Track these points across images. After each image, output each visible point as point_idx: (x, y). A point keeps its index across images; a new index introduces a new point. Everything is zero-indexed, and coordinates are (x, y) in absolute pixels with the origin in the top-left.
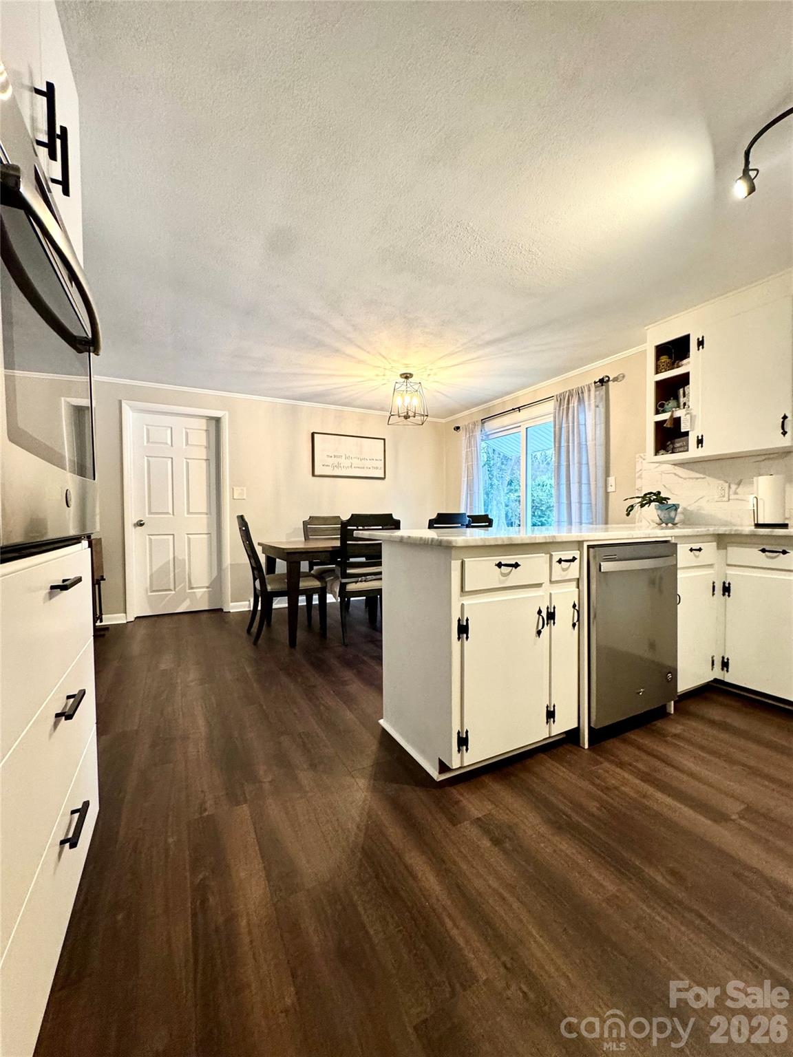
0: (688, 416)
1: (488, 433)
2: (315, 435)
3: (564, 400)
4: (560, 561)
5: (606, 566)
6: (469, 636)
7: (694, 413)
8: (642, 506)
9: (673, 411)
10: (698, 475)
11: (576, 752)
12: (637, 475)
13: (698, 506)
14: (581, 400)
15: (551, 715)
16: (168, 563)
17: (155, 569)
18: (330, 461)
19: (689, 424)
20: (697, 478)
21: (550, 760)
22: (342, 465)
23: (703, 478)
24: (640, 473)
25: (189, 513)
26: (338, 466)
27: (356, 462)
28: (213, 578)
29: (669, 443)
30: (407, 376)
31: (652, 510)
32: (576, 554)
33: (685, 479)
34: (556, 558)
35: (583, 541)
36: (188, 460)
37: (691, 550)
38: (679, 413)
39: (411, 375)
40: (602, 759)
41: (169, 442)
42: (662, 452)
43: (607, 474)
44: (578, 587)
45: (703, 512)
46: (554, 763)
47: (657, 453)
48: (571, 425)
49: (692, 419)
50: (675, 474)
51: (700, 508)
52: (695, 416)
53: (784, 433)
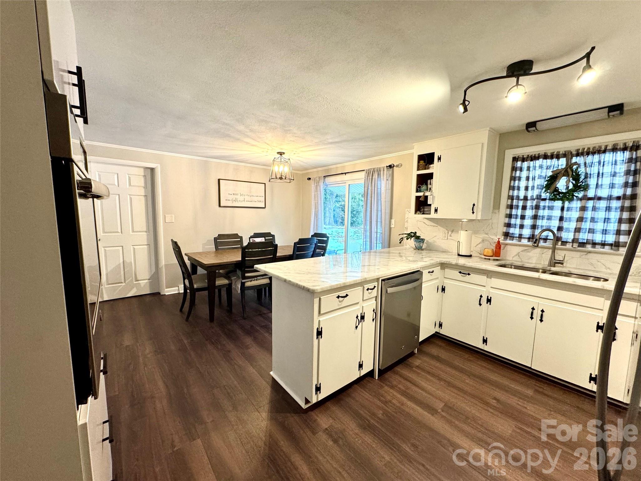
0: (432, 196)
1: (327, 184)
2: (221, 180)
3: (371, 173)
4: (368, 289)
5: (390, 290)
6: (322, 336)
7: (434, 195)
8: (407, 239)
9: (424, 192)
11: (372, 382)
12: (406, 220)
13: (434, 240)
14: (379, 175)
15: (361, 366)
16: (120, 264)
17: (109, 269)
18: (231, 197)
19: (431, 200)
20: (434, 226)
22: (238, 200)
23: (437, 226)
24: (407, 220)
25: (133, 231)
26: (236, 200)
27: (247, 198)
28: (152, 273)
29: (422, 207)
30: (281, 154)
31: (412, 242)
32: (376, 284)
33: (428, 225)
34: (366, 288)
35: (379, 278)
36: (131, 196)
37: (429, 272)
38: (427, 194)
39: (284, 153)
40: (384, 385)
41: (116, 184)
42: (418, 212)
43: (391, 218)
44: (376, 301)
45: (436, 244)
46: (361, 390)
47: (416, 213)
48: (373, 188)
49: (433, 198)
50: (424, 222)
51: (435, 242)
52: (435, 197)
53: (473, 213)
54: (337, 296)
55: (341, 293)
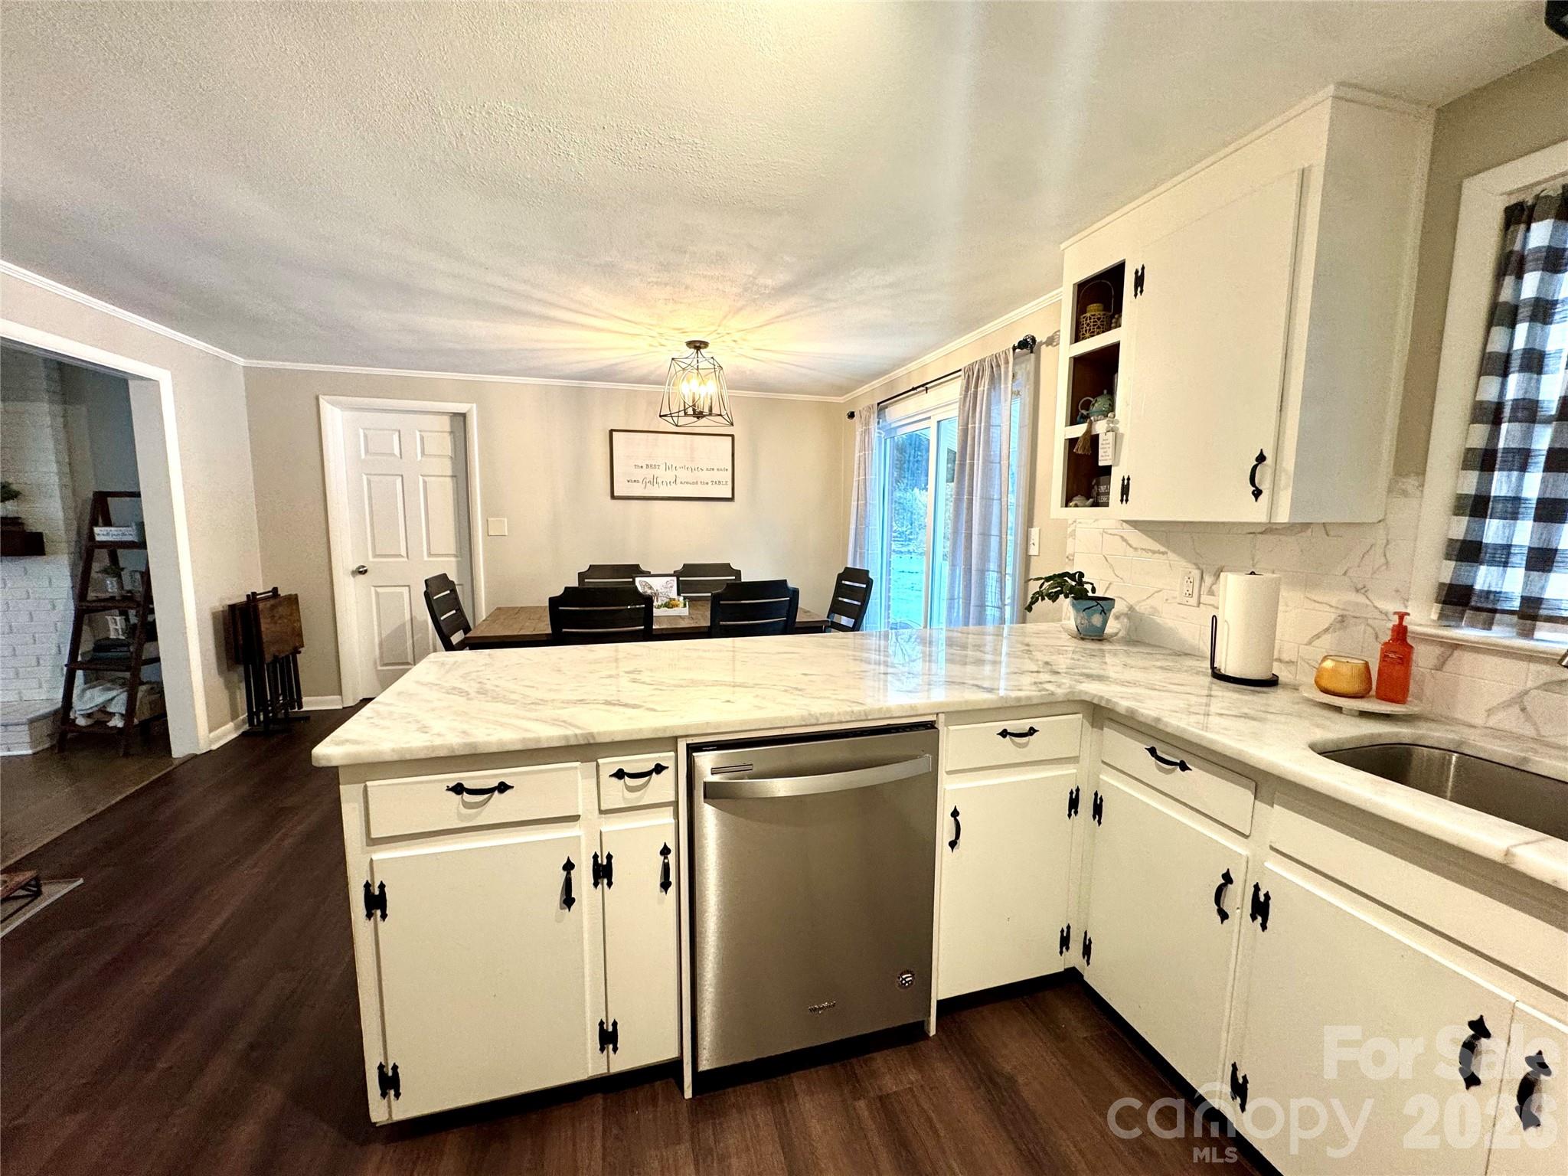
0: (1111, 435)
1: (893, 426)
2: (614, 433)
3: (972, 376)
4: (620, 775)
6: (387, 912)
7: (1122, 428)
8: (1052, 598)
9: (1091, 424)
10: (1157, 546)
12: (1070, 530)
13: (1152, 607)
14: (994, 381)
15: (608, 1037)
17: (383, 636)
18: (639, 474)
19: (1110, 452)
20: (1154, 552)
22: (659, 481)
23: (1163, 553)
25: (430, 555)
26: (654, 481)
27: (683, 475)
29: (1094, 481)
30: (698, 346)
33: (1136, 549)
34: (607, 770)
35: (674, 737)
36: (426, 478)
37: (1004, 734)
38: (1099, 426)
39: (705, 344)
41: (397, 452)
42: (1077, 500)
43: (1029, 522)
44: (675, 818)
45: (1158, 620)
46: (598, 1124)
47: (1068, 501)
48: (977, 425)
49: (1118, 440)
50: (1122, 537)
51: (1155, 611)
52: (1122, 435)
53: (1257, 493)
54: (450, 785)
55: (472, 778)
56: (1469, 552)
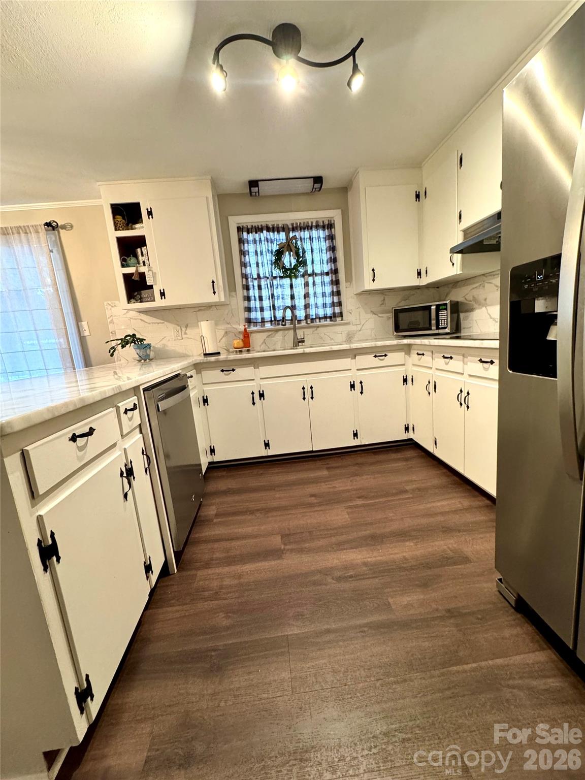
0: (150, 272)
4: (126, 411)
5: (163, 405)
6: (60, 555)
7: (154, 271)
8: (123, 347)
9: (136, 267)
10: (159, 321)
11: (171, 583)
12: (109, 320)
13: (163, 344)
15: (148, 569)
19: (152, 279)
20: (158, 323)
21: (160, 611)
23: (163, 323)
24: (111, 319)
29: (136, 293)
31: (131, 349)
32: (134, 399)
33: (149, 323)
34: (122, 410)
35: (139, 386)
38: (142, 269)
40: (194, 572)
42: (133, 300)
44: (141, 432)
45: (167, 348)
46: (165, 609)
47: (129, 301)
49: (154, 275)
50: (141, 319)
51: (165, 345)
52: (155, 273)
53: (214, 293)
54: (70, 436)
55: (77, 429)
56: (249, 310)
